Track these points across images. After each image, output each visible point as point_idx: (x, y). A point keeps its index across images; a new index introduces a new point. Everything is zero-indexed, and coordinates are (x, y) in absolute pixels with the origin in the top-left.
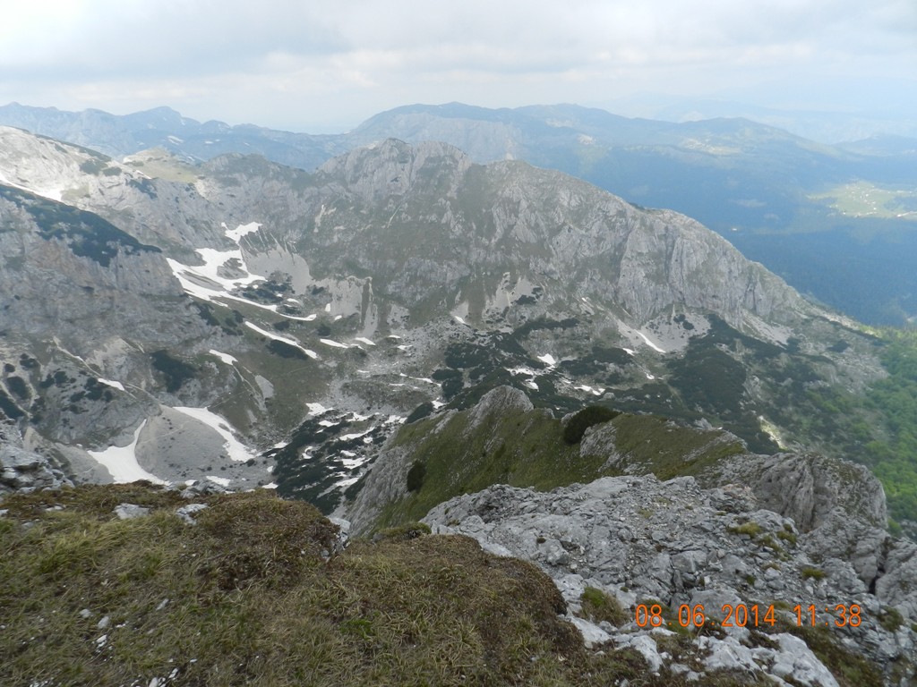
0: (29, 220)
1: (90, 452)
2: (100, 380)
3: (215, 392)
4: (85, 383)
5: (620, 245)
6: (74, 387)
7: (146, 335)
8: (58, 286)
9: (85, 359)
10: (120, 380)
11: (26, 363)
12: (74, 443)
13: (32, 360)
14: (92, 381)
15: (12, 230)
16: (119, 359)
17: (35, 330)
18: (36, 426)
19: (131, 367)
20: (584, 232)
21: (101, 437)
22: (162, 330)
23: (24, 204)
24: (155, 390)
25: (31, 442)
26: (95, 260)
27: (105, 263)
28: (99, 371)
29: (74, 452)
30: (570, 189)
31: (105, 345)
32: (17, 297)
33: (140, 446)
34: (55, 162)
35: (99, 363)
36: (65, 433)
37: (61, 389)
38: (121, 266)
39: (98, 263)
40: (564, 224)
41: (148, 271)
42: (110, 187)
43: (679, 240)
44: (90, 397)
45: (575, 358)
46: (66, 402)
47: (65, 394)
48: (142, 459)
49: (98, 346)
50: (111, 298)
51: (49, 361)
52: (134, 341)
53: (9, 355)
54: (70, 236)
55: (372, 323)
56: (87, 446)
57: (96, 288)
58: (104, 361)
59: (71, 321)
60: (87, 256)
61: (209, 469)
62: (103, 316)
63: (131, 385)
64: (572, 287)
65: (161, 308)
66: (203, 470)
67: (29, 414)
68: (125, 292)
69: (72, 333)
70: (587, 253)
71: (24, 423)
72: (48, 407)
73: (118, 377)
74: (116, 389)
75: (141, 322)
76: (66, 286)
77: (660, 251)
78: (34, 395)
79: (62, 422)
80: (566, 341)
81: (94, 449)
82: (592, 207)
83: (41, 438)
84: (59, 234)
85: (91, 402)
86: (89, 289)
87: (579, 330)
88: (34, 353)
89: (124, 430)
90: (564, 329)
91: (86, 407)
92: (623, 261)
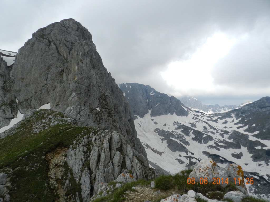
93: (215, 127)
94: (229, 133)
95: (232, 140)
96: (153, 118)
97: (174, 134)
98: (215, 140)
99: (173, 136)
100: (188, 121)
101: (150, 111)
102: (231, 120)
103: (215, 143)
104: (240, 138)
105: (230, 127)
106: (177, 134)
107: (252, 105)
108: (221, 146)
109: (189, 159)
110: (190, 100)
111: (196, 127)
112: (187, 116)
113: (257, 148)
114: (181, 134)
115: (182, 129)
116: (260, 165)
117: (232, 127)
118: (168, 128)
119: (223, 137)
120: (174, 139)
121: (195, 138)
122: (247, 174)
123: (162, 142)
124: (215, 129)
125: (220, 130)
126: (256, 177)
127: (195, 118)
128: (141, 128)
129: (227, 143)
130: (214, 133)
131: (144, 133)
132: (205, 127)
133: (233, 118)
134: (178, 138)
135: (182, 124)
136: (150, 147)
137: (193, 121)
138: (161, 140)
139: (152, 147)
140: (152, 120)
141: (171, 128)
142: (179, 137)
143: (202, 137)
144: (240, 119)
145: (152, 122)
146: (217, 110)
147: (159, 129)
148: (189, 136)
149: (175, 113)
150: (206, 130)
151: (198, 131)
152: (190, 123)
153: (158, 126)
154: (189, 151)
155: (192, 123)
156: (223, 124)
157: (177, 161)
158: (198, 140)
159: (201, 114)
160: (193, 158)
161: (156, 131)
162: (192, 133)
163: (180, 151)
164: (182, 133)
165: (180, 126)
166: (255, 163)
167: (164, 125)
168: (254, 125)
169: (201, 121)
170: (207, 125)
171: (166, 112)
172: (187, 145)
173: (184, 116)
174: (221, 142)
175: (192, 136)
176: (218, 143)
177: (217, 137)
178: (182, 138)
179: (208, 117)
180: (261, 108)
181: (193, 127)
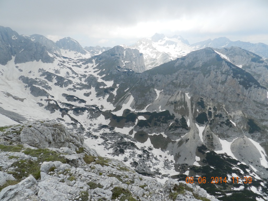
0: (231, 72)
1: (219, 138)
2: (230, 121)
3: (264, 140)
4: (226, 120)
6: (223, 120)
7: (249, 113)
8: (230, 91)
9: (229, 113)
10: (236, 123)
11: (214, 109)
12: (216, 134)
13: (216, 109)
14: (228, 120)
15: (226, 74)
16: (238, 117)
17: (220, 101)
18: (210, 125)
19: (241, 120)
21: (224, 136)
22: (255, 113)
23: (232, 68)
24: (245, 130)
25: (207, 129)
27: (247, 88)
28: (231, 118)
29: (216, 137)
31: (236, 112)
32: (219, 92)
33: (233, 144)
34: (245, 57)
35: (232, 116)
36: (216, 130)
37: (219, 119)
38: (251, 91)
39: (245, 88)
41: (259, 94)
42: (258, 67)
46: (219, 123)
47: (220, 120)
48: (232, 148)
49: (234, 111)
50: (244, 99)
51: (220, 110)
52: (245, 113)
53: (211, 105)
54: (240, 79)
56: (219, 137)
57: (241, 95)
58: (234, 116)
59: (230, 102)
60: (242, 85)
61: (252, 163)
62: (239, 103)
63: (238, 126)
65: (258, 107)
66: (249, 162)
67: (209, 122)
68: (249, 98)
69: (229, 105)
71: (208, 123)
72: (214, 122)
74: (234, 125)
75: (250, 109)
76: (233, 92)
78: (213, 118)
79: (216, 127)
81: (221, 138)
83: (210, 129)
84: (237, 77)
85: (225, 125)
86: (239, 95)
88: (217, 107)
89: (231, 137)
91: (224, 126)
93: (77, 72)
94: (87, 77)
95: (87, 82)
96: (18, 65)
97: (37, 81)
98: (74, 84)
99: (36, 82)
100: (53, 68)
101: (13, 58)
102: (92, 65)
103: (74, 86)
104: (92, 81)
105: (89, 72)
106: (40, 81)
107: (108, 52)
108: (77, 88)
109: (48, 102)
110: (68, 42)
111: (59, 73)
112: (52, 62)
113: (100, 87)
114: (44, 81)
115: (46, 76)
116: (99, 99)
117: (90, 71)
118: (33, 75)
119: (81, 80)
120: (37, 86)
121: (57, 83)
122: (89, 107)
123: (26, 89)
124: (76, 74)
125: (80, 74)
126: (94, 108)
127: (60, 64)
128: (3, 76)
129: (82, 85)
130: (74, 78)
131: (7, 81)
132: (68, 73)
133: (93, 63)
134: (40, 84)
135: (46, 71)
136: (11, 96)
137: (57, 68)
138: (25, 87)
139: (13, 95)
140: (17, 67)
141: (35, 75)
142: (42, 83)
143: (63, 82)
144: (98, 64)
145: (17, 70)
146: (96, 51)
147: (24, 77)
148: (52, 81)
149: (40, 60)
150: (68, 75)
151: (60, 76)
152: (55, 70)
153: (23, 74)
154: (50, 95)
155: (56, 69)
156: (85, 69)
157: (38, 104)
158: (60, 84)
159: (69, 60)
160: (51, 100)
161: (21, 79)
162: (55, 79)
163: (42, 96)
164: (46, 80)
165: (44, 73)
166: (97, 98)
167: (29, 73)
168: (104, 70)
169: (65, 67)
170: (71, 70)
171: (32, 59)
172: (49, 90)
173: (50, 63)
174: (78, 84)
175: (55, 81)
176: (76, 86)
177: (76, 81)
178: (45, 84)
179: (74, 62)
180: (112, 55)
181: (56, 73)
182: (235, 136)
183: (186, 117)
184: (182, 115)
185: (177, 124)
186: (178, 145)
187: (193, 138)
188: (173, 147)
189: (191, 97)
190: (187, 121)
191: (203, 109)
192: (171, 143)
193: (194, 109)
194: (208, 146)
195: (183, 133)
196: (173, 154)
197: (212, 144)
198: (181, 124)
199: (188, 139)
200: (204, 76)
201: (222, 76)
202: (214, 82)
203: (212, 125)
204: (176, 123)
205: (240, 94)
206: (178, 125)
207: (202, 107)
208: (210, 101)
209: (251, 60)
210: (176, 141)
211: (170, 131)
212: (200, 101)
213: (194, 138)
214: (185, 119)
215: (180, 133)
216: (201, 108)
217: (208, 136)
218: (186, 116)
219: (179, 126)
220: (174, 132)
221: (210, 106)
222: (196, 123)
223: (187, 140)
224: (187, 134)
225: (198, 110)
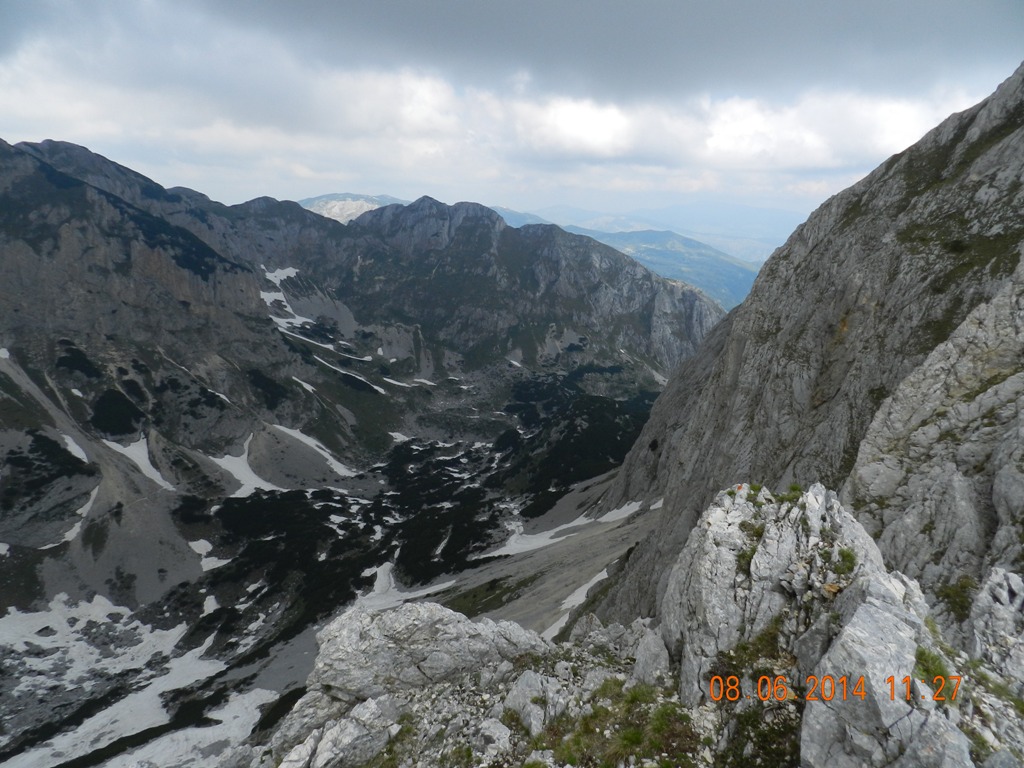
0: (133, 229)
1: (211, 457)
2: (210, 391)
3: (303, 416)
4: (198, 391)
5: (647, 305)
6: (190, 394)
7: (240, 354)
8: (159, 297)
9: (189, 370)
10: (226, 394)
11: (138, 367)
12: (194, 448)
13: (142, 366)
14: (203, 391)
15: (118, 236)
16: (220, 374)
17: (140, 337)
18: (159, 428)
19: (231, 382)
20: (616, 291)
21: (224, 445)
22: (254, 351)
23: (126, 212)
24: (259, 406)
25: (157, 442)
26: (196, 273)
27: (205, 278)
28: (206, 382)
29: (198, 456)
30: (600, 253)
31: (205, 360)
32: (124, 303)
33: (252, 457)
34: (118, 183)
35: (204, 375)
36: (186, 437)
37: (176, 395)
38: (220, 283)
39: (198, 276)
40: (600, 283)
41: (242, 291)
43: (697, 303)
44: (206, 403)
45: (626, 399)
46: (185, 407)
47: (181, 399)
48: (258, 468)
49: (199, 360)
50: (208, 314)
51: (158, 368)
52: (229, 359)
53: (120, 359)
54: (172, 248)
55: (428, 366)
56: (207, 452)
57: (193, 303)
58: (208, 374)
59: (172, 332)
60: (188, 268)
61: (324, 480)
62: (199, 331)
63: (235, 399)
64: (612, 339)
65: (252, 329)
66: (319, 481)
67: (150, 416)
68: (220, 308)
69: (173, 345)
70: (620, 310)
71: (146, 423)
72: (167, 411)
73: (222, 390)
74: (224, 401)
75: (236, 341)
76: (166, 298)
77: (680, 312)
78: (152, 400)
79: (183, 427)
80: (615, 384)
81: (214, 455)
82: (621, 270)
83: (165, 440)
84: (162, 244)
85: (208, 409)
86: (186, 304)
87: (625, 375)
88: (143, 359)
89: (236, 441)
90: (612, 374)
91: (204, 413)
92: (655, 318)
182: (243, 435)
183: (49, 432)
184: (27, 429)
185: (27, 472)
186: (90, 551)
187: (133, 495)
188: (72, 568)
189: (9, 350)
190: (67, 444)
191: (95, 380)
192: (47, 559)
193: (58, 394)
194: (200, 494)
195: (78, 497)
196: (95, 593)
197: (205, 482)
198: (48, 464)
199: (115, 504)
200: (38, 251)
201: (109, 243)
202: (90, 269)
203: (165, 422)
204: (21, 472)
205: (188, 301)
206: (38, 472)
207: (89, 376)
208: (105, 344)
209: (142, 193)
210: (67, 543)
211: (10, 513)
212: (63, 355)
213: (138, 491)
214: (53, 439)
215: (65, 502)
216: (85, 378)
217: (177, 463)
218: (44, 426)
219: (45, 474)
220: (36, 507)
221: (115, 364)
222: (104, 441)
223: (117, 512)
224: (98, 493)
225: (76, 392)
